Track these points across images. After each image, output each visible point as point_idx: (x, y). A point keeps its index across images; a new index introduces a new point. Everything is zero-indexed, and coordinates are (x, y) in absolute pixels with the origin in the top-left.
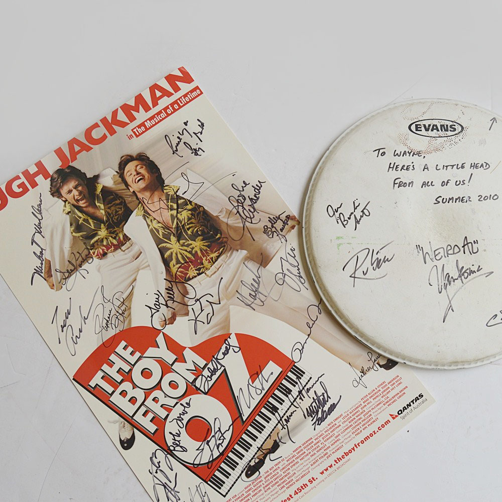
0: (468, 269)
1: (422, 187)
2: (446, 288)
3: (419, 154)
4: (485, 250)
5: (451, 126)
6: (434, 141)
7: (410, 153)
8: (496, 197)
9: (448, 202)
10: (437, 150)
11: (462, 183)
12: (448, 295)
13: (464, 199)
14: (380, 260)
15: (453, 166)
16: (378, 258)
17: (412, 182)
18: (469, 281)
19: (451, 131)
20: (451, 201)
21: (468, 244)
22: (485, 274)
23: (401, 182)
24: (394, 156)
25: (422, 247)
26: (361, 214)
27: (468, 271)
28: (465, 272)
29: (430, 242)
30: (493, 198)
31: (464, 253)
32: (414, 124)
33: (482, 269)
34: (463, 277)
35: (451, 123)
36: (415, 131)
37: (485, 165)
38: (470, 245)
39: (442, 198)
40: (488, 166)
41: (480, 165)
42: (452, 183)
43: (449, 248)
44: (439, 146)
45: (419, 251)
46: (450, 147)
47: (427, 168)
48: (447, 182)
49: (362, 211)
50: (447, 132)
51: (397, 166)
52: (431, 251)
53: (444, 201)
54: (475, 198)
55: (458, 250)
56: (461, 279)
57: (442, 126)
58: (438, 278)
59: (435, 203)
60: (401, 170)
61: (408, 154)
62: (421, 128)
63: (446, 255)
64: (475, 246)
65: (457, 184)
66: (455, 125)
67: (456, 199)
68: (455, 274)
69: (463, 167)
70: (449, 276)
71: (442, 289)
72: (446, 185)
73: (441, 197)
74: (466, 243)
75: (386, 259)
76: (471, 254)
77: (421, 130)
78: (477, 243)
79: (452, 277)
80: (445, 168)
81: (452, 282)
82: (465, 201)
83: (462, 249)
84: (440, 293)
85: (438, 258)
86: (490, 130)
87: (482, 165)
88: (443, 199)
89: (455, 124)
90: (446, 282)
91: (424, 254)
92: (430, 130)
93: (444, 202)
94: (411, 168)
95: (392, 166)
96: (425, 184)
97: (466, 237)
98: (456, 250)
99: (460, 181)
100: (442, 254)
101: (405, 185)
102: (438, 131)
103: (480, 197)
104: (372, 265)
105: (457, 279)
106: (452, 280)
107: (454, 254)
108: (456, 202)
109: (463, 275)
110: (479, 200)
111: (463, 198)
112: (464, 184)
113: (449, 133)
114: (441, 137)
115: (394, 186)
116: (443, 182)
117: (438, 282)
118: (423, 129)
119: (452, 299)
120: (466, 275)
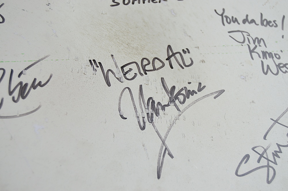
0: (182, 90)
2: (152, 120)
4: (203, 61)
9: (133, 3)
12: (157, 132)
14: (26, 85)
16: (21, 83)
18: (189, 106)
20: (136, 2)
21: (174, 54)
22: (212, 94)
25: (100, 63)
27: (184, 92)
28: (179, 93)
29: (112, 56)
31: (172, 68)
33: (204, 87)
34: (177, 102)
38: (178, 56)
43: (145, 62)
45: (95, 67)
52: (117, 67)
55: (161, 64)
56: (175, 105)
58: (134, 105)
59: (113, 6)
63: (142, 72)
64: (186, 56)
68: (162, 98)
70: (153, 102)
71: (144, 123)
74: (171, 54)
75: (37, 83)
76: (183, 68)
78: (189, 52)
79: (159, 103)
81: (161, 111)
82: (158, 1)
83: (167, 63)
84: (143, 128)
85: (129, 76)
90: (150, 111)
91: (105, 72)
93: (126, 3)
97: (169, 47)
98: (158, 64)
100: (135, 70)
104: (11, 93)
105: (168, 105)
106: (160, 107)
107: (155, 69)
108: (144, 3)
109: (176, 97)
117: (136, 112)
119: (166, 138)
120: (181, 98)
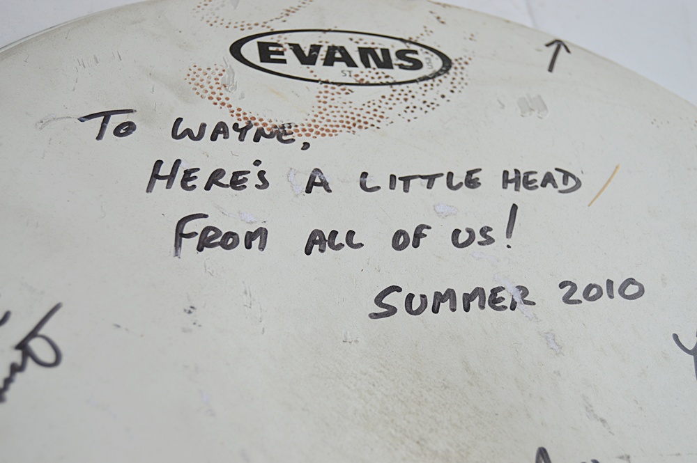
1: (308, 251)
3: (281, 134)
5: (401, 54)
6: (339, 98)
7: (242, 132)
8: (632, 289)
9: (435, 310)
10: (355, 124)
11: (479, 238)
13: (499, 295)
15: (431, 179)
17: (262, 233)
19: (401, 66)
20: (444, 306)
23: (207, 229)
24: (175, 136)
26: (17, 357)
30: (622, 291)
32: (255, 42)
35: (402, 46)
36: (257, 61)
37: (558, 177)
39: (404, 295)
40: (571, 182)
41: (540, 178)
42: (437, 239)
44: (363, 113)
46: (409, 115)
47: (324, 184)
48: (418, 235)
49: (23, 346)
50: (387, 71)
51: (187, 172)
53: (416, 304)
54: (547, 295)
57: (364, 52)
59: (376, 316)
60: (208, 188)
61: (234, 135)
62: (282, 53)
65: (461, 241)
66: (416, 52)
67: (468, 299)
69: (471, 181)
72: (416, 245)
73: (399, 290)
77: (284, 61)
80: (400, 184)
82: (507, 303)
86: (551, 69)
87: (548, 179)
88: (410, 297)
89: (413, 47)
92: (320, 62)
93: (415, 307)
94: (253, 179)
95: (165, 170)
96: (316, 241)
97: (542, 453)
99: (470, 231)
101: (228, 241)
102: (351, 64)
103: (568, 288)
108: (467, 309)
110: (567, 299)
111: (494, 292)
112: (490, 241)
113: (397, 74)
114: (368, 84)
115: (178, 245)
116: (399, 233)
118: (289, 55)
